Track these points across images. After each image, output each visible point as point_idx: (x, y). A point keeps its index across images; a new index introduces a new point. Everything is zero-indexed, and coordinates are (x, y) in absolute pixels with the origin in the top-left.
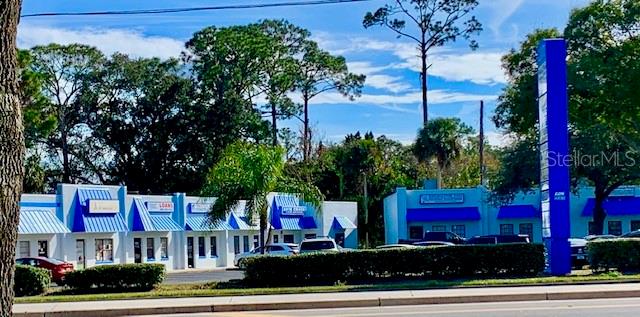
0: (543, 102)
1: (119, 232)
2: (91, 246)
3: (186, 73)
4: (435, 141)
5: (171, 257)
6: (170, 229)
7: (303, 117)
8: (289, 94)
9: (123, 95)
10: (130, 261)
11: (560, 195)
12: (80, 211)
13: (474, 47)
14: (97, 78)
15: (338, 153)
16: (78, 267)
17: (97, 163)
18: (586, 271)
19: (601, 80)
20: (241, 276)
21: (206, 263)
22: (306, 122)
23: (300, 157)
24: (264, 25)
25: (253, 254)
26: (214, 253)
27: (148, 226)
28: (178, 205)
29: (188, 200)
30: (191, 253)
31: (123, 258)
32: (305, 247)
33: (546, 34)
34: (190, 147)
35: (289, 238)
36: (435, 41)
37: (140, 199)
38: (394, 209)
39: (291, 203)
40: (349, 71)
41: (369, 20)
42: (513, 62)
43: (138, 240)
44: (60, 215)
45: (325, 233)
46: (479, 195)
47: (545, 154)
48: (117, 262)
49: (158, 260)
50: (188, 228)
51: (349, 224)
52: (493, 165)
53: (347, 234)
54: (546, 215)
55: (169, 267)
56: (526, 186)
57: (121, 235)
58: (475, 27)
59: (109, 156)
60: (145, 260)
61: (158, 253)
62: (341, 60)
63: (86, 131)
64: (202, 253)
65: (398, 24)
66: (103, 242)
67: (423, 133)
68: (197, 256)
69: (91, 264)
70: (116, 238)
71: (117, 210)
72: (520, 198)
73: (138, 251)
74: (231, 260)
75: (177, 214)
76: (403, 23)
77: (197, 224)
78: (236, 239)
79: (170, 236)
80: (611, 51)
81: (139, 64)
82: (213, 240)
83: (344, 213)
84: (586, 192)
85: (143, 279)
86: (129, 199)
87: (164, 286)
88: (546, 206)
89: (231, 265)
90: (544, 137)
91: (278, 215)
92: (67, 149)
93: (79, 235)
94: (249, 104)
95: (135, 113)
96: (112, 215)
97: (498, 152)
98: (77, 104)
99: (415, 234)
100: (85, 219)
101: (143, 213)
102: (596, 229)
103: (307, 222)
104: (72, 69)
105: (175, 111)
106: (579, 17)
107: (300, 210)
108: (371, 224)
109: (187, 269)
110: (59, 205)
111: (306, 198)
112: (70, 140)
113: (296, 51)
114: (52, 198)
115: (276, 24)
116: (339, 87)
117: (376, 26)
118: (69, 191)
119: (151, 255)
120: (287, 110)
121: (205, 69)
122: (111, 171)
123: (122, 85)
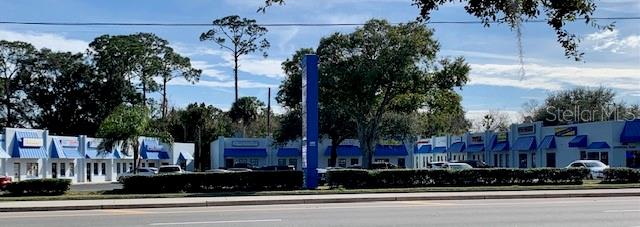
0: (304, 90)
1: (42, 156)
2: (24, 168)
3: (89, 61)
4: (242, 109)
5: (76, 175)
6: (76, 156)
7: (163, 92)
8: (155, 78)
9: (47, 74)
10: (49, 176)
11: (313, 143)
12: (18, 145)
13: (266, 56)
14: (31, 62)
15: (183, 114)
16: (14, 180)
17: (30, 115)
18: (326, 187)
19: (337, 79)
20: (120, 187)
21: (98, 179)
22: (164, 95)
23: (160, 116)
24: (139, 36)
25: (128, 173)
26: (104, 173)
27: (61, 155)
28: (81, 143)
29: (88, 140)
30: (89, 172)
31: (45, 175)
32: (161, 170)
33: (307, 51)
34: (90, 107)
35: (151, 165)
36: (242, 51)
37: (57, 138)
38: (217, 149)
39: (153, 143)
40: (192, 67)
41: (204, 37)
42: (288, 66)
43: (54, 164)
44: (4, 147)
45: (175, 162)
46: (266, 142)
47: (304, 120)
48: (40, 177)
49: (67, 176)
50: (87, 157)
51: (189, 157)
52: (275, 125)
53: (187, 163)
54: (304, 154)
55: (74, 181)
56: (293, 138)
57: (44, 160)
58: (266, 44)
59: (37, 111)
60: (59, 176)
61: (68, 172)
62: (188, 59)
63: (23, 95)
64: (96, 173)
65: (221, 40)
66: (32, 165)
67: (235, 105)
68: (92, 174)
69: (23, 178)
70: (40, 162)
71: (41, 144)
72: (290, 145)
73: (54, 171)
74: (114, 178)
75: (81, 149)
76: (223, 40)
77: (93, 154)
78: (118, 165)
79: (75, 162)
80: (342, 63)
81: (59, 55)
82: (103, 165)
83: (186, 150)
84: (327, 142)
85: (57, 188)
86: (49, 138)
87: (70, 192)
88: (304, 149)
89: (114, 180)
90: (304, 110)
91: (145, 150)
92: (10, 106)
93: (17, 160)
94: (128, 83)
95: (54, 85)
96: (38, 147)
97: (278, 117)
98: (17, 78)
99: (229, 164)
100: (21, 150)
101: (59, 147)
102: (332, 163)
103: (164, 155)
104: (15, 57)
105: (81, 85)
106: (325, 43)
107: (160, 147)
108: (203, 157)
109: (86, 182)
110: (4, 140)
111: (163, 140)
112: (12, 100)
113: (159, 52)
115: (147, 36)
116: (185, 75)
117: (207, 41)
118: (10, 132)
119: (63, 173)
120: (153, 87)
121: (101, 60)
122: (38, 120)
123: (46, 67)
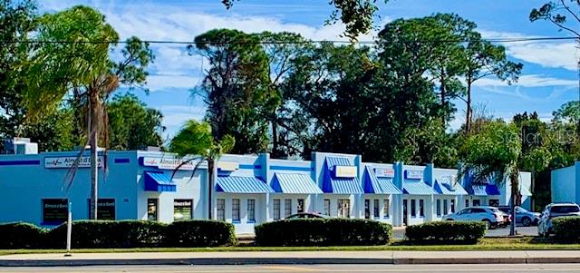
1: (353, 192)
2: (334, 205)
5: (391, 216)
6: (391, 191)
7: (466, 98)
10: (362, 217)
26: (422, 214)
27: (377, 191)
28: (397, 170)
30: (405, 213)
31: (357, 214)
37: (371, 165)
43: (367, 201)
44: (313, 177)
48: (352, 218)
50: (405, 192)
51: (525, 192)
53: (523, 200)
57: (356, 196)
60: (372, 218)
61: (382, 213)
62: (501, 49)
64: (413, 214)
66: (342, 202)
68: (409, 216)
70: (352, 198)
71: (355, 175)
73: (367, 211)
75: (397, 180)
78: (438, 201)
79: (390, 198)
82: (421, 201)
86: (362, 165)
93: (328, 196)
96: (351, 179)
100: (332, 182)
101: (373, 177)
109: (402, 227)
110: (313, 169)
114: (308, 164)
116: (498, 73)
118: (320, 158)
119: (377, 215)
